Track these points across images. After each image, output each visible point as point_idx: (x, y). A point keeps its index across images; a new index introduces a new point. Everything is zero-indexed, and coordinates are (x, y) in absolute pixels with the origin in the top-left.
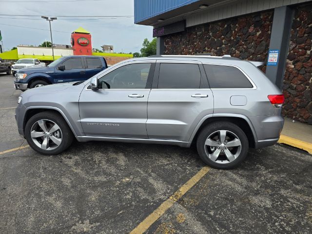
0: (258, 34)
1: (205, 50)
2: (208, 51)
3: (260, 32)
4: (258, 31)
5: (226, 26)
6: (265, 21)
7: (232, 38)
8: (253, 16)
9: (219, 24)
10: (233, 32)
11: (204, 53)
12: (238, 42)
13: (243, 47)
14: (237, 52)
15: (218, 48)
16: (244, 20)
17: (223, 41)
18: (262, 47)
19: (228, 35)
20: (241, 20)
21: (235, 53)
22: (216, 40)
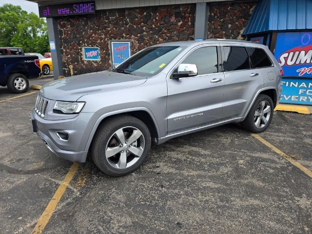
0: (180, 24)
1: (123, 37)
2: (126, 38)
3: (181, 23)
4: (180, 22)
5: (145, 14)
6: (185, 13)
7: (154, 26)
8: (173, 7)
9: (137, 11)
10: (154, 20)
11: (121, 39)
12: (160, 30)
13: (166, 35)
14: (160, 39)
15: (139, 35)
16: (165, 10)
17: (144, 28)
18: (185, 36)
19: (149, 23)
20: (162, 10)
21: (159, 40)
22: (135, 27)
